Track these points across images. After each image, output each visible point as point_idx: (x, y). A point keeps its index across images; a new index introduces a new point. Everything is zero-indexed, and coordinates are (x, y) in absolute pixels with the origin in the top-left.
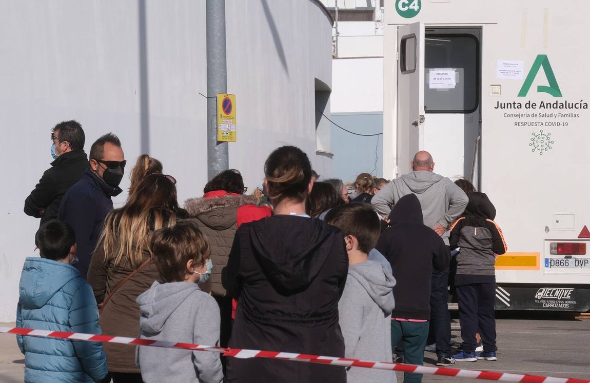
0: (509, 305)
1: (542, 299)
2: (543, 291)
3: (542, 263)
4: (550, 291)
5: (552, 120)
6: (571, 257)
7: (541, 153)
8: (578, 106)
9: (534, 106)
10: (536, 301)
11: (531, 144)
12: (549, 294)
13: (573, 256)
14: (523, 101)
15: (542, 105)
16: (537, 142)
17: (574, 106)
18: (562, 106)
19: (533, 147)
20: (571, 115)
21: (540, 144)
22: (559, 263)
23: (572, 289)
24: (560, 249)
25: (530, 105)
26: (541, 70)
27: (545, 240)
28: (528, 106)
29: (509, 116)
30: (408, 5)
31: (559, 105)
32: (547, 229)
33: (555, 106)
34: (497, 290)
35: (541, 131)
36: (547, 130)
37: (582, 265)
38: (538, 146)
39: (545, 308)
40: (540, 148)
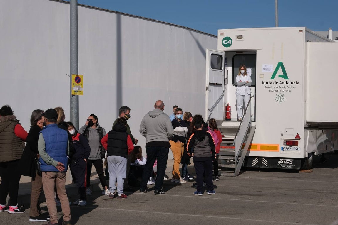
0: (267, 166)
1: (280, 164)
2: (281, 160)
3: (280, 148)
4: (284, 161)
5: (284, 89)
6: (292, 147)
7: (280, 103)
8: (295, 83)
9: (277, 83)
10: (278, 165)
11: (276, 99)
12: (283, 162)
13: (293, 146)
14: (273, 81)
15: (280, 83)
16: (278, 98)
17: (293, 83)
18: (289, 83)
19: (276, 100)
20: (292, 87)
21: (279, 99)
22: (287, 149)
23: (293, 160)
24: (287, 143)
25: (275, 83)
26: (280, 68)
27: (282, 139)
28: (274, 83)
29: (267, 87)
30: (227, 42)
31: (287, 83)
32: (282, 135)
33: (286, 83)
34: (262, 160)
35: (280, 94)
36: (282, 93)
37: (296, 150)
38: (279, 100)
39: (282, 168)
40: (279, 101)
